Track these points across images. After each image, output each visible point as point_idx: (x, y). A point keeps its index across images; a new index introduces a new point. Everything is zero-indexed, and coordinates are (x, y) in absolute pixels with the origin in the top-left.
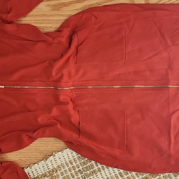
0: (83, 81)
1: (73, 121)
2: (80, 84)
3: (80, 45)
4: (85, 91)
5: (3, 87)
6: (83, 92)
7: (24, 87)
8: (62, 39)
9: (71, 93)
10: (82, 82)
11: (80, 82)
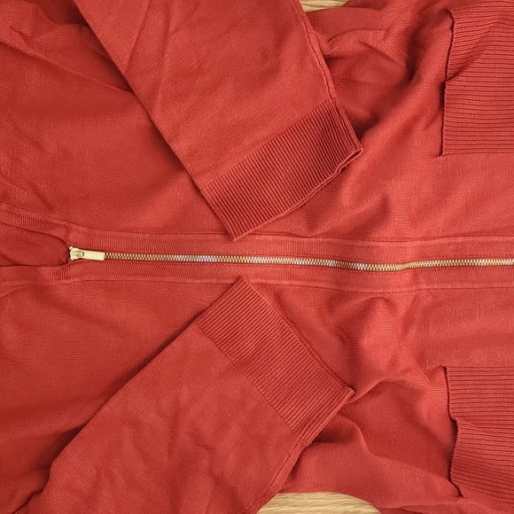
0: (464, 235)
1: (425, 416)
2: (452, 247)
3: (456, 74)
4: (473, 282)
5: (100, 256)
6: (466, 286)
7: (200, 258)
8: (385, 38)
9: (414, 288)
10: (460, 239)
11: (452, 240)
